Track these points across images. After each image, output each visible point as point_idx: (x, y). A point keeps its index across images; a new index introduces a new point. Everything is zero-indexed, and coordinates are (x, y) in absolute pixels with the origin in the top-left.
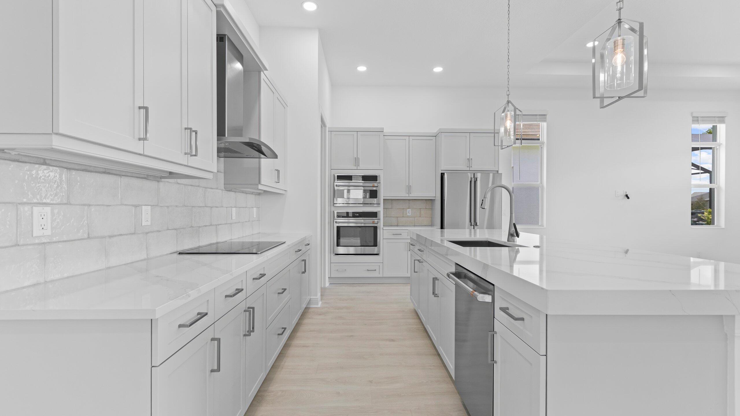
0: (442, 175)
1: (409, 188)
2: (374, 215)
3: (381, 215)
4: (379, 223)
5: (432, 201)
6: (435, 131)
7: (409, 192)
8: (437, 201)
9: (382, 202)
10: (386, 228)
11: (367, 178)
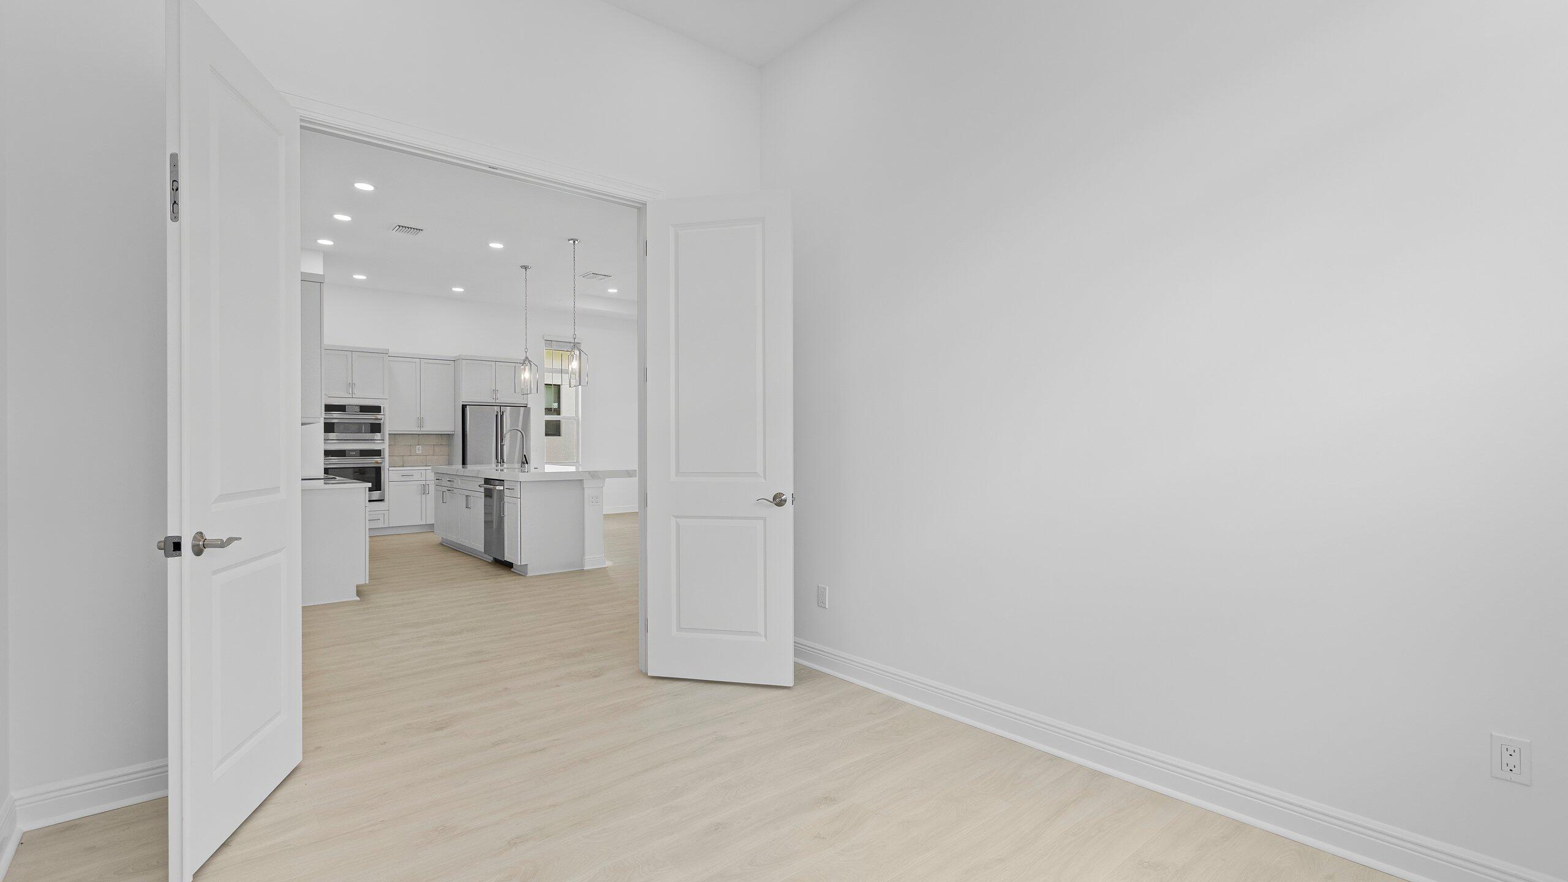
0: (464, 407)
1: (421, 422)
2: (378, 453)
3: (386, 454)
4: (383, 464)
5: (449, 436)
6: (453, 354)
7: (421, 426)
8: (455, 436)
9: (387, 437)
10: (393, 469)
11: (364, 409)
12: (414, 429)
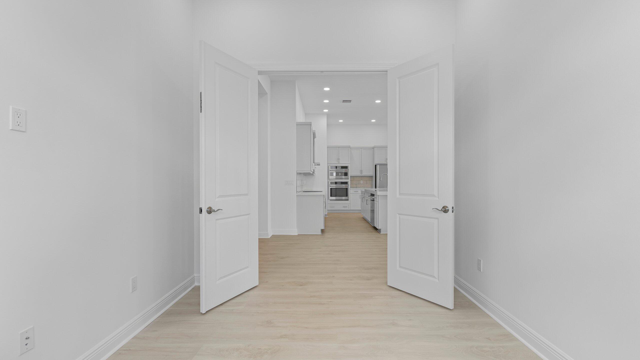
0: (376, 165)
1: (361, 171)
2: (346, 183)
3: (349, 183)
4: (348, 187)
6: (372, 145)
7: (361, 173)
8: (373, 177)
9: (349, 178)
10: (352, 189)
11: (343, 167)
12: (358, 174)
